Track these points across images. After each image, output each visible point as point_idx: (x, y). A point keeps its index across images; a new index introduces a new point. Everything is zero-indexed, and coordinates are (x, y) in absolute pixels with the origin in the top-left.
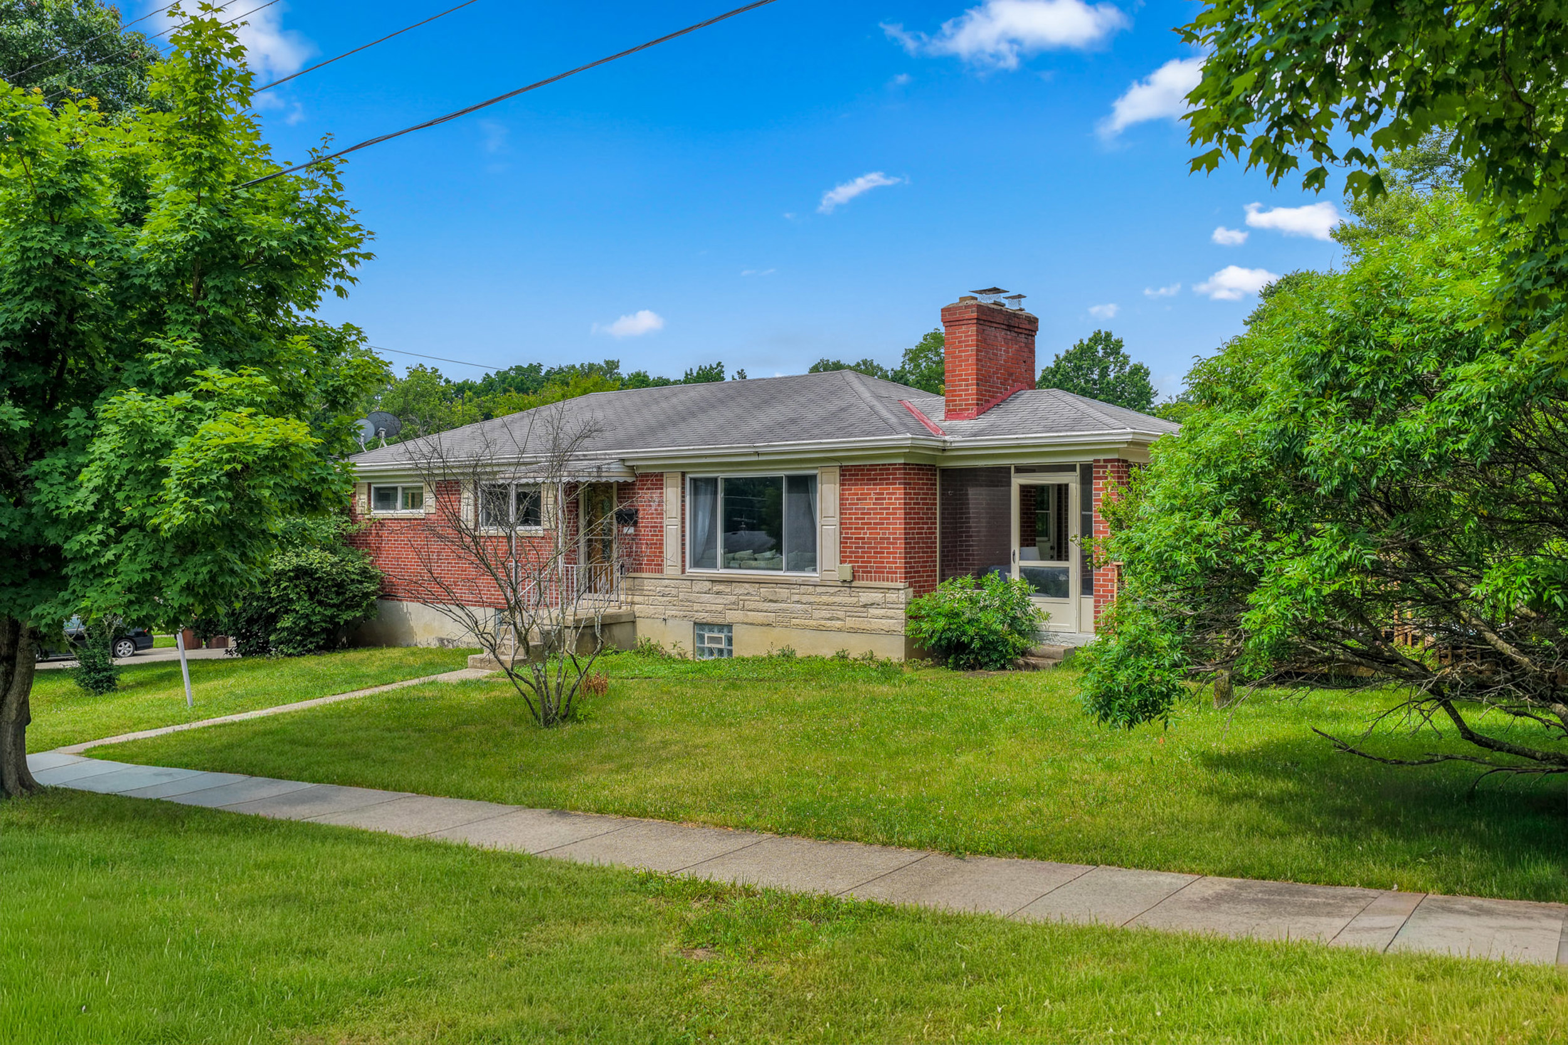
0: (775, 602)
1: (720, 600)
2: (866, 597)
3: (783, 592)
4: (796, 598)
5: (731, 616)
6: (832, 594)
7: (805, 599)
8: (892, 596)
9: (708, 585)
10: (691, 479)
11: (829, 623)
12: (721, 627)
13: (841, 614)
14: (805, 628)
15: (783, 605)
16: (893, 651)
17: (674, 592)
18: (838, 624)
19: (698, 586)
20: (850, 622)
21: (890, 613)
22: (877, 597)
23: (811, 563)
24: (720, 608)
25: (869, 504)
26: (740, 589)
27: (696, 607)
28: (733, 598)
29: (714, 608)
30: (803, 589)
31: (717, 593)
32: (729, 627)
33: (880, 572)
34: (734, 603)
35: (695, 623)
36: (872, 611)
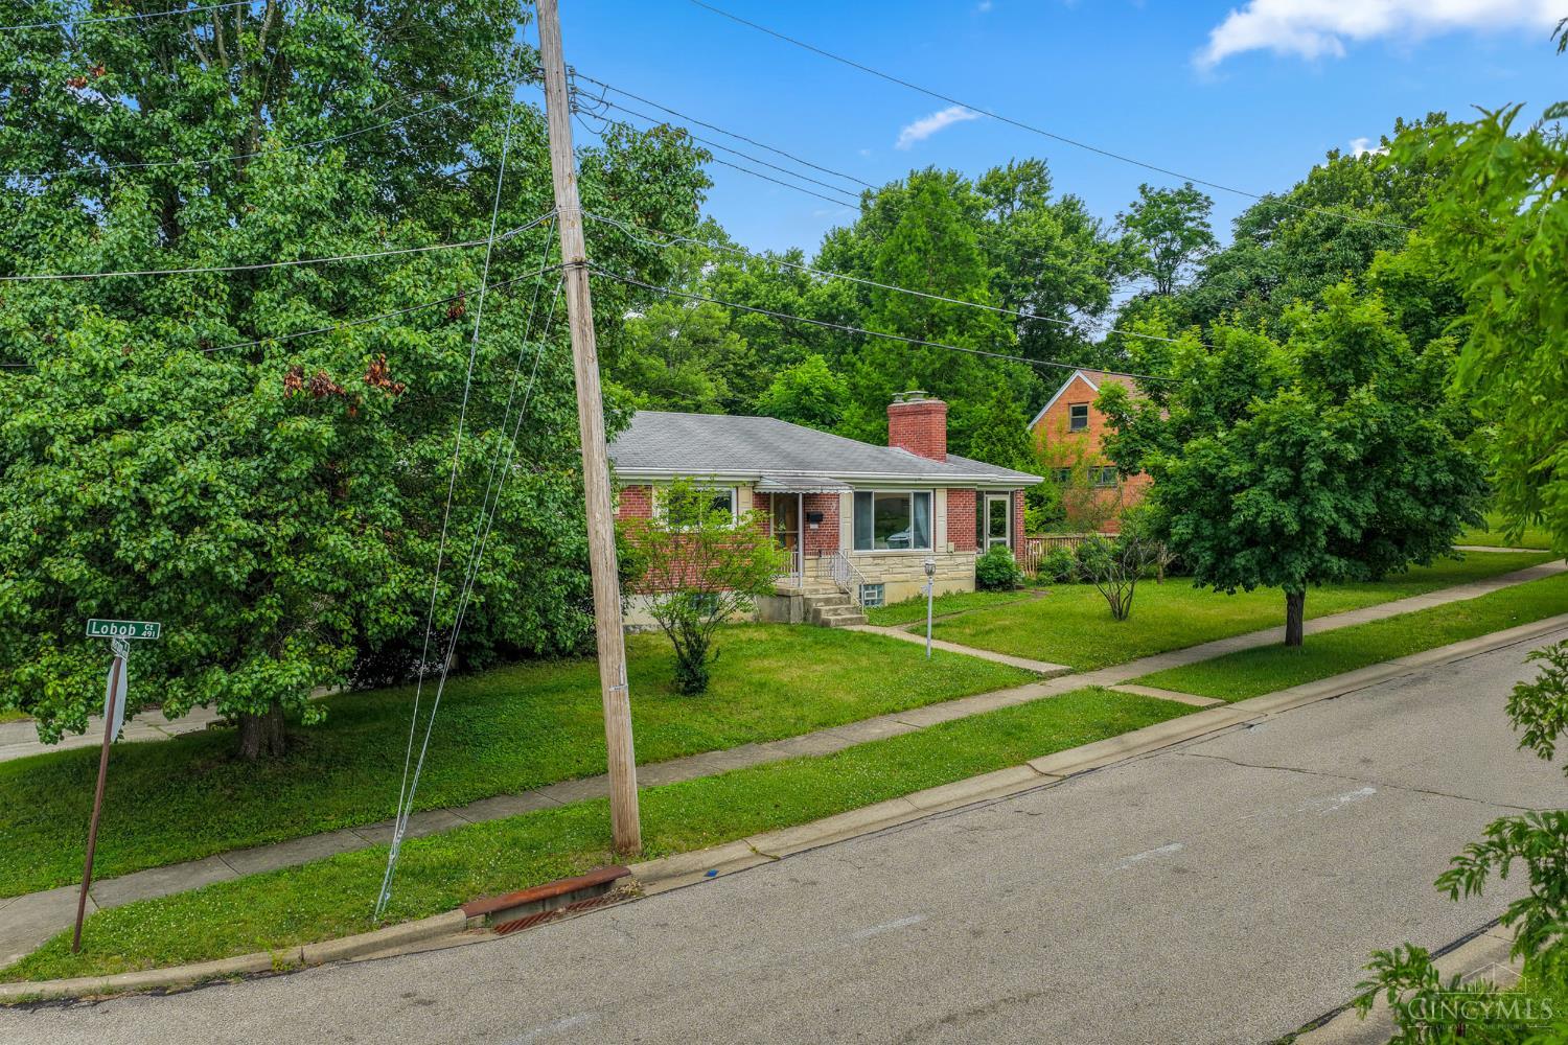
1: (878, 568)
2: (959, 560)
4: (923, 564)
5: (884, 578)
6: (942, 560)
8: (970, 559)
9: (871, 560)
11: (940, 576)
12: (873, 587)
14: (926, 580)
16: (969, 587)
19: (864, 561)
21: (968, 567)
22: (964, 560)
24: (878, 574)
29: (873, 574)
31: (875, 565)
32: (882, 585)
33: (965, 546)
34: (885, 571)
35: (860, 585)
36: (961, 567)
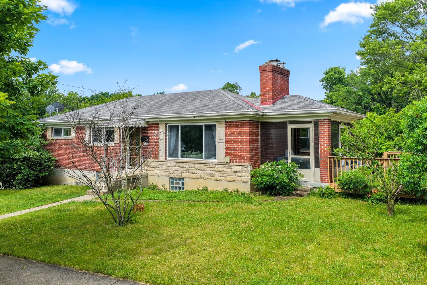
0: (200, 170)
1: (180, 169)
2: (235, 169)
3: (203, 167)
4: (208, 169)
5: (183, 175)
6: (222, 168)
7: (212, 169)
8: (245, 169)
9: (175, 164)
10: (169, 126)
11: (221, 178)
12: (180, 179)
13: (225, 175)
14: (212, 180)
15: (204, 172)
16: (246, 188)
17: (162, 166)
18: (224, 178)
19: (172, 164)
20: (229, 178)
21: (244, 174)
22: (239, 169)
23: (214, 156)
24: (180, 172)
25: (236, 135)
26: (187, 165)
27: (171, 172)
28: (184, 169)
29: (177, 172)
30: (211, 166)
31: (179, 167)
32: (183, 179)
33: (240, 160)
34: (184, 171)
35: (170, 178)
36: (237, 174)
